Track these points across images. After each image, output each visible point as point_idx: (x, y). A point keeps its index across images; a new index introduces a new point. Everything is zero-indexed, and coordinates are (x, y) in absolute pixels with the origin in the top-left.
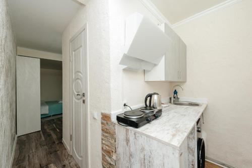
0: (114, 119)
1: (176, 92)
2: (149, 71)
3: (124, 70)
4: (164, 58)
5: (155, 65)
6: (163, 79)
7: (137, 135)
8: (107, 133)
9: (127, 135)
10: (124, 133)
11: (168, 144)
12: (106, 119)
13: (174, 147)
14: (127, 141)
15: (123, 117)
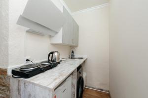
0: (10, 73)
1: (73, 52)
2: (53, 37)
3: (27, 31)
4: (62, 29)
5: (57, 33)
6: (61, 42)
7: (26, 84)
8: (4, 86)
9: (19, 85)
10: (17, 85)
11: (46, 88)
12: (3, 74)
13: (49, 89)
14: (19, 90)
15: (18, 70)
